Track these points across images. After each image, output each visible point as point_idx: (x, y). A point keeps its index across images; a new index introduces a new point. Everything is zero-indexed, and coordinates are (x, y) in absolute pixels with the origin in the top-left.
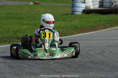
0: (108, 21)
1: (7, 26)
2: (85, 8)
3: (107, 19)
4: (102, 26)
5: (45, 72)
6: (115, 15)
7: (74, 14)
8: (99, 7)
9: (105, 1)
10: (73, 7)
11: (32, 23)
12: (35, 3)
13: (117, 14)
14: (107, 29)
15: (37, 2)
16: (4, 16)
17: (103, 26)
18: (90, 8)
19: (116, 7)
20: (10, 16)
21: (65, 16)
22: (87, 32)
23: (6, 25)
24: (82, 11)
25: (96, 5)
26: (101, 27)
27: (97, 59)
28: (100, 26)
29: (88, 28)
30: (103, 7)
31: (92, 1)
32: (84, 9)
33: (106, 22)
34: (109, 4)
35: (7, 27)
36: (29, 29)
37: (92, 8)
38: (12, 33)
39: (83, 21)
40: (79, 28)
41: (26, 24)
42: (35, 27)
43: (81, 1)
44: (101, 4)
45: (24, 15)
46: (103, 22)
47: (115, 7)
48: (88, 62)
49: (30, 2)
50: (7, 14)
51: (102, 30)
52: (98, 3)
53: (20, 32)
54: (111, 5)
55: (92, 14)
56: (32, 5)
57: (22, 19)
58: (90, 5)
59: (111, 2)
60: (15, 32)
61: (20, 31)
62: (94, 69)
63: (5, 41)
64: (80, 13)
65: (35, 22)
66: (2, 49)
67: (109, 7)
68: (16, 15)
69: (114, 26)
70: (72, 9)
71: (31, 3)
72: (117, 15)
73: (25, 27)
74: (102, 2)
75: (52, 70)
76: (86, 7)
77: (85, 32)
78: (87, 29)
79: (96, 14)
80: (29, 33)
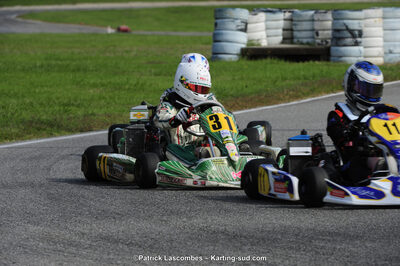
0: (305, 78)
1: (46, 89)
2: (248, 45)
3: (302, 73)
6: (325, 63)
7: (220, 59)
8: (282, 43)
9: (299, 28)
10: (216, 41)
11: (110, 83)
12: (119, 30)
13: (328, 60)
14: (302, 99)
15: (123, 27)
16: (38, 64)
17: (294, 91)
18: (259, 45)
19: (327, 42)
20: (53, 62)
22: (250, 108)
23: (42, 86)
24: (239, 52)
25: (276, 36)
26: (287, 95)
28: (285, 93)
29: (253, 96)
30: (292, 43)
31: (264, 28)
32: (244, 46)
33: (300, 82)
34: (309, 34)
35: (45, 92)
36: (100, 98)
37: (264, 44)
38: (57, 108)
39: (242, 79)
40: (232, 96)
41: (94, 86)
42: (116, 92)
43: (238, 26)
44: (289, 35)
45: (89, 61)
46: (292, 82)
47: (324, 43)
49: (106, 26)
50: (46, 59)
51: (289, 102)
52: (280, 31)
53: (78, 106)
54: (313, 37)
55: (264, 61)
56: (111, 34)
57: (85, 70)
58: (259, 37)
59: (313, 30)
60: (65, 105)
61: (79, 102)
63: (39, 129)
64: (234, 58)
65: (117, 79)
66: (30, 150)
67: (308, 43)
68: (68, 62)
69: (320, 93)
70: (214, 46)
71: (110, 30)
72: (328, 63)
73: (91, 91)
74: (292, 30)
76: (250, 42)
77: (246, 108)
78: (251, 99)
79: (275, 61)
80: (101, 108)
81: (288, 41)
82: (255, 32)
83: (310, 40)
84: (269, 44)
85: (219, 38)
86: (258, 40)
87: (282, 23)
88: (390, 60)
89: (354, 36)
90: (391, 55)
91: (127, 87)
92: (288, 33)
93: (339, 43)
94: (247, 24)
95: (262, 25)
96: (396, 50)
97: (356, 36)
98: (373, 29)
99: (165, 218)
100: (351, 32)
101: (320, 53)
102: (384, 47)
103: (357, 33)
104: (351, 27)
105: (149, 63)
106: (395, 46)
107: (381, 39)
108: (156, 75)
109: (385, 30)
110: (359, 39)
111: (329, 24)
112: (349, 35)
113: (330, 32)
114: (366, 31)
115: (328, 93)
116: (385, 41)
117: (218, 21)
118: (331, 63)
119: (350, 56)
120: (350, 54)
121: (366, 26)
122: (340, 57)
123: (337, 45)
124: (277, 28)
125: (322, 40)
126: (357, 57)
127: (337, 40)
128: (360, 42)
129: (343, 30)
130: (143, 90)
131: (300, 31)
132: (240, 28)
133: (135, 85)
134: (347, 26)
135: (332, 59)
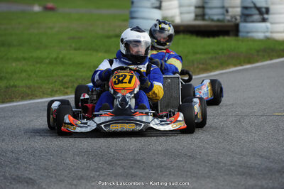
0: (215, 52)
3: (212, 48)
4: (201, 66)
5: (52, 177)
8: (195, 19)
9: (210, 5)
10: (133, 18)
11: (32, 57)
13: (237, 36)
14: (211, 71)
15: (50, 5)
17: (203, 64)
18: (173, 21)
19: (236, 19)
21: (114, 39)
25: (189, 13)
26: (197, 68)
27: (181, 146)
28: (196, 66)
30: (204, 19)
31: (177, 5)
33: (210, 56)
34: (219, 11)
36: (22, 71)
37: (178, 20)
41: (17, 60)
42: (38, 65)
43: (153, 4)
44: (201, 11)
46: (203, 56)
47: (234, 20)
48: (158, 154)
51: (199, 74)
52: (192, 9)
53: (1, 79)
54: (223, 14)
56: (36, 13)
57: (10, 45)
58: (173, 14)
59: (223, 7)
61: (2, 74)
65: (37, 54)
67: (218, 20)
72: (236, 38)
73: (14, 65)
74: (203, 7)
75: (70, 172)
79: (187, 36)
80: (22, 80)
81: (199, 18)
82: (169, 9)
83: (221, 17)
84: (182, 21)
85: (135, 15)
86: (172, 17)
87: (194, 1)
89: (261, 13)
91: (48, 61)
92: (199, 11)
93: (250, 19)
94: (161, 2)
95: (175, 3)
97: (264, 13)
98: (279, 6)
99: (75, 182)
100: (259, 9)
101: (230, 30)
103: (264, 10)
104: (259, 5)
105: (71, 38)
108: (75, 49)
110: (266, 16)
111: (238, 2)
112: (256, 12)
113: (238, 11)
114: (273, 8)
115: (235, 66)
118: (240, 38)
119: (257, 32)
120: (258, 30)
121: (273, 4)
122: (248, 32)
123: (245, 21)
124: (189, 6)
125: (232, 17)
126: (264, 32)
127: (246, 16)
128: (267, 19)
129: (250, 8)
130: (63, 63)
131: (211, 8)
132: (155, 6)
133: (56, 59)
134: (254, 4)
135: (241, 34)
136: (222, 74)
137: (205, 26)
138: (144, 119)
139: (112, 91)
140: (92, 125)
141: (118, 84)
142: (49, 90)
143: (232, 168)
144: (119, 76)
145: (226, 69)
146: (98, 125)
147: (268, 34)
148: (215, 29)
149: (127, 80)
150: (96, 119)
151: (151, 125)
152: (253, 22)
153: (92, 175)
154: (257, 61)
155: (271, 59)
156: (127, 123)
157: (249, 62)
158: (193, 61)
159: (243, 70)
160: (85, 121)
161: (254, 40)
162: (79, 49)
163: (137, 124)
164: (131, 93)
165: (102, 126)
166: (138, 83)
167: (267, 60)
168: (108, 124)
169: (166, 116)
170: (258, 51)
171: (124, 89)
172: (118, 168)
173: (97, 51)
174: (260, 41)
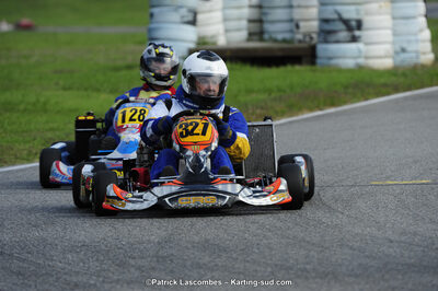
0: (279, 90)
2: (198, 44)
3: (276, 83)
4: (258, 111)
5: (30, 286)
6: (308, 67)
8: (249, 40)
9: (270, 18)
10: (152, 39)
12: (20, 27)
13: (313, 63)
15: (25, 21)
17: (262, 108)
18: (215, 43)
19: (311, 38)
21: (124, 73)
24: (185, 54)
25: (239, 30)
26: (252, 114)
28: (250, 111)
30: (262, 40)
31: (221, 19)
32: (192, 46)
33: (273, 96)
34: (286, 26)
37: (222, 42)
43: (183, 17)
44: (258, 27)
46: (261, 96)
47: (307, 39)
48: (193, 247)
52: (244, 23)
54: (291, 31)
59: (291, 20)
62: (212, 270)
67: (284, 41)
69: (300, 110)
71: (6, 27)
72: (313, 68)
74: (260, 21)
75: (58, 278)
76: (201, 40)
81: (255, 37)
82: (208, 25)
83: (287, 36)
84: (228, 42)
85: (156, 35)
86: (213, 37)
87: (246, 12)
88: (402, 61)
89: (350, 29)
90: (403, 56)
91: (22, 107)
92: (255, 27)
93: (333, 37)
94: (195, 14)
95: (218, 15)
96: (411, 48)
97: (354, 28)
98: (377, 18)
100: (346, 22)
101: (302, 55)
102: (393, 43)
103: (354, 24)
104: (346, 16)
105: (56, 72)
106: (409, 42)
107: (389, 32)
108: (65, 89)
109: (394, 18)
110: (357, 33)
111: (314, 12)
112: (341, 26)
113: (315, 25)
114: (367, 21)
115: (311, 110)
116: (395, 34)
117: (155, 10)
118: (318, 67)
119: (344, 57)
120: (345, 54)
121: (367, 14)
122: (330, 58)
123: (326, 42)
124: (239, 19)
125: (305, 35)
126: (355, 58)
127: (326, 34)
128: (359, 37)
129: (333, 20)
130: (45, 111)
131: (273, 22)
132: (186, 19)
133: (34, 104)
134: (339, 14)
135: (318, 61)
136: (290, 122)
137: (264, 50)
138: (229, 188)
139: (177, 147)
140: (150, 199)
141: (186, 136)
142: (26, 152)
143: (308, 267)
144: (187, 125)
145: (297, 114)
146: (161, 199)
147: (361, 61)
148: (280, 54)
149: (199, 130)
150: (156, 190)
151: (240, 198)
152: (338, 42)
153: (92, 282)
154: (345, 103)
155: (366, 99)
156: (204, 195)
157: (333, 105)
158: (246, 105)
159: (323, 116)
160: (137, 193)
161: (340, 70)
162: (70, 88)
163: (218, 197)
164: (207, 150)
165: (167, 200)
166: (216, 134)
167: (359, 101)
168: (174, 197)
169: (259, 184)
170: (346, 87)
171: (195, 143)
172: (133, 270)
173: (98, 90)
174: (349, 71)
